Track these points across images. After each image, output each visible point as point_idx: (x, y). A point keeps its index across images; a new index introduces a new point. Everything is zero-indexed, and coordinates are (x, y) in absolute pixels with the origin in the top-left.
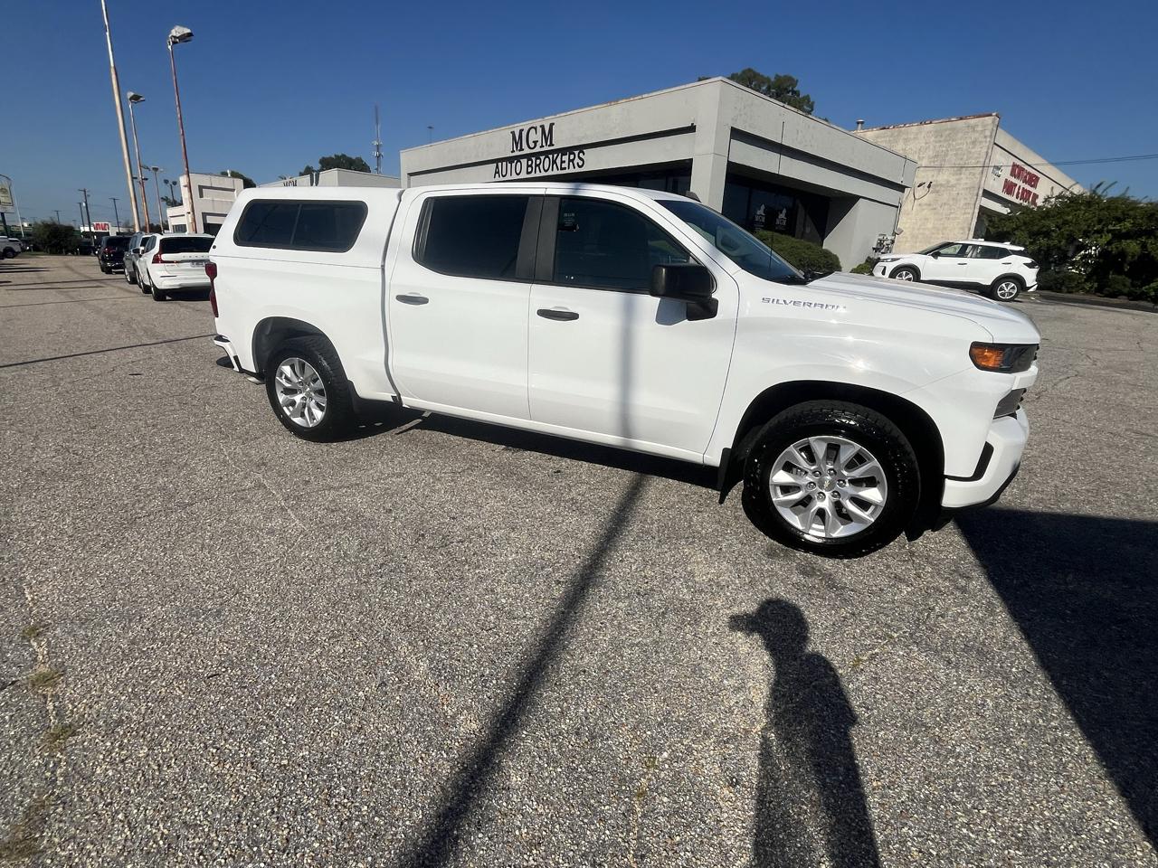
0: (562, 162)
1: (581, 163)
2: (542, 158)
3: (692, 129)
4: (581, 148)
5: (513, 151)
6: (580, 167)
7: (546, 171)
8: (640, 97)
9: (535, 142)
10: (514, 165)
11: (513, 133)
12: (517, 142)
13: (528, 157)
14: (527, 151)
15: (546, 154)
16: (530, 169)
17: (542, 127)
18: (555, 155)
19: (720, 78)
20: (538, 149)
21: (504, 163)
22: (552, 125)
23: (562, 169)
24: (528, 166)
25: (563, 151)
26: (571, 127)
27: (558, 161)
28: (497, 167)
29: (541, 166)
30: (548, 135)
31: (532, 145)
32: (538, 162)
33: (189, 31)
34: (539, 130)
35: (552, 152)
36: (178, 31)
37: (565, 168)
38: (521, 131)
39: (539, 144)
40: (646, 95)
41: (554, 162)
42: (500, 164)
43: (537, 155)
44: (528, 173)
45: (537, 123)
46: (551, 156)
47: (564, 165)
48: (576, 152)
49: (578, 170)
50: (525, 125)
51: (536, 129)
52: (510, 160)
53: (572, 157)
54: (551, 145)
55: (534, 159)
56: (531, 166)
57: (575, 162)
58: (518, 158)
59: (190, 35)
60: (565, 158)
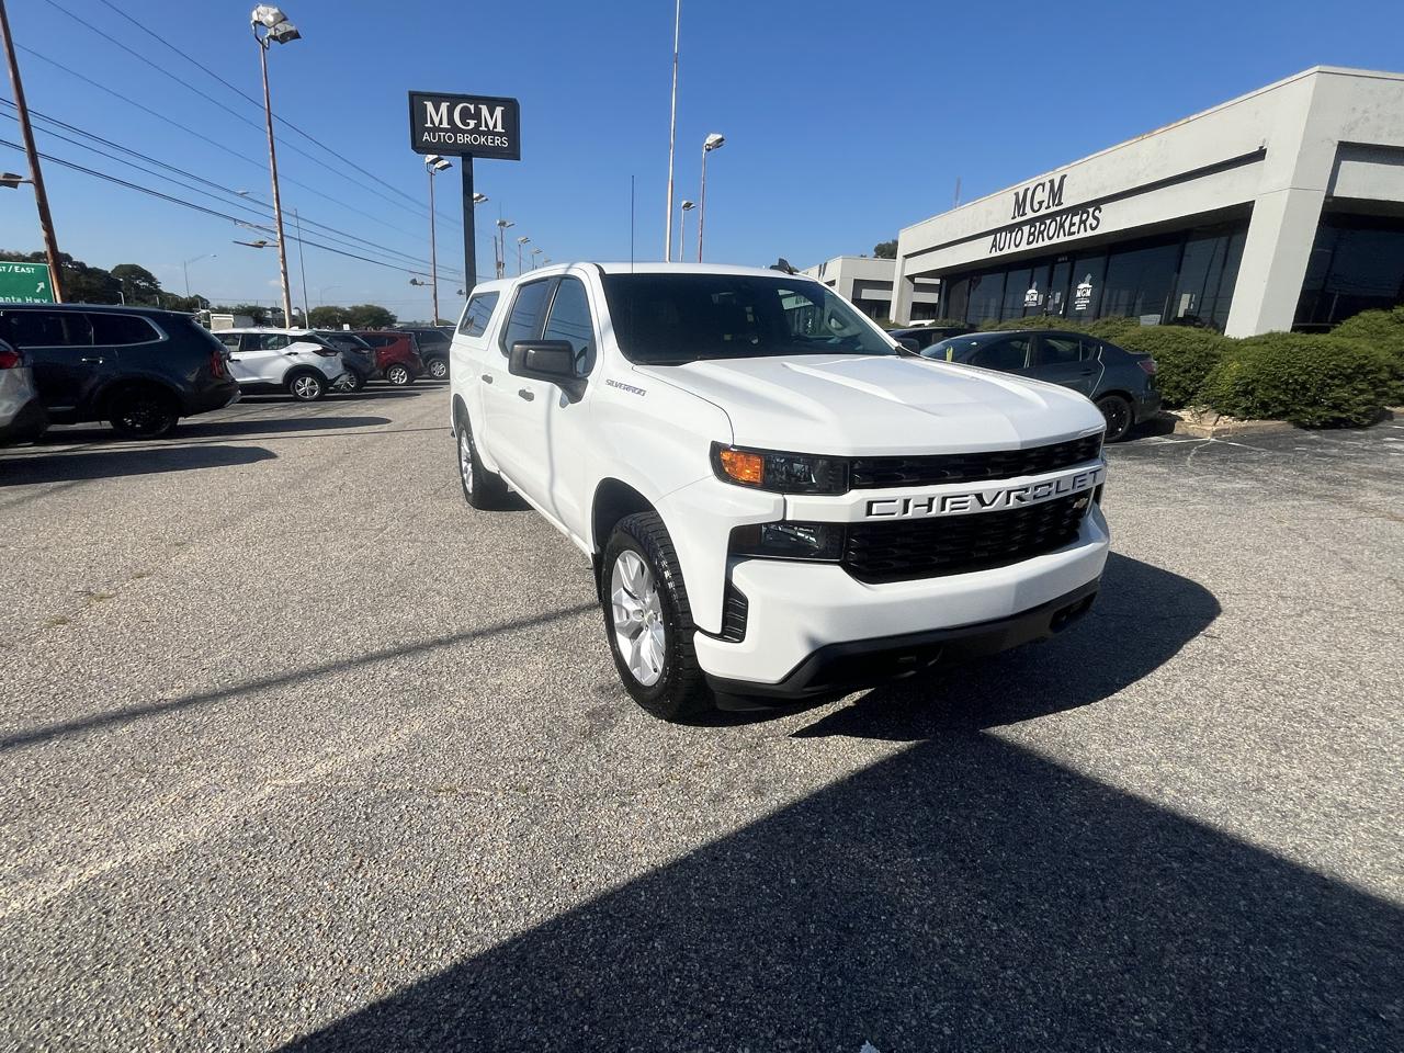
0: (1072, 224)
1: (1094, 223)
2: (1048, 222)
3: (1260, 155)
4: (1097, 203)
5: (1014, 218)
6: (1093, 229)
7: (1050, 238)
8: (1184, 121)
9: (1041, 203)
10: (1014, 234)
11: (1017, 194)
12: (1020, 206)
13: (1031, 222)
14: (1030, 215)
15: (1052, 216)
16: (1031, 238)
17: (1052, 182)
18: (1064, 217)
19: (1317, 68)
20: (1043, 212)
21: (1004, 234)
22: (1064, 177)
23: (1070, 234)
24: (1030, 234)
25: (1074, 210)
26: (1084, 178)
27: (1067, 225)
28: (995, 239)
29: (1045, 233)
30: (1056, 193)
31: (1036, 207)
32: (1043, 227)
33: (719, 137)
34: (1048, 186)
35: (1060, 213)
36: (712, 138)
37: (1074, 233)
38: (1027, 190)
39: (1045, 205)
40: (1195, 116)
41: (1062, 226)
42: (998, 235)
43: (1042, 219)
44: (1029, 243)
45: (1045, 178)
46: (1058, 219)
47: (1074, 229)
48: (1091, 210)
49: (1090, 233)
50: (1031, 183)
51: (1043, 185)
52: (1010, 229)
53: (1085, 216)
54: (1060, 204)
55: (1038, 224)
56: (1033, 234)
57: (1088, 224)
58: (1019, 226)
59: (722, 140)
60: (1076, 219)
